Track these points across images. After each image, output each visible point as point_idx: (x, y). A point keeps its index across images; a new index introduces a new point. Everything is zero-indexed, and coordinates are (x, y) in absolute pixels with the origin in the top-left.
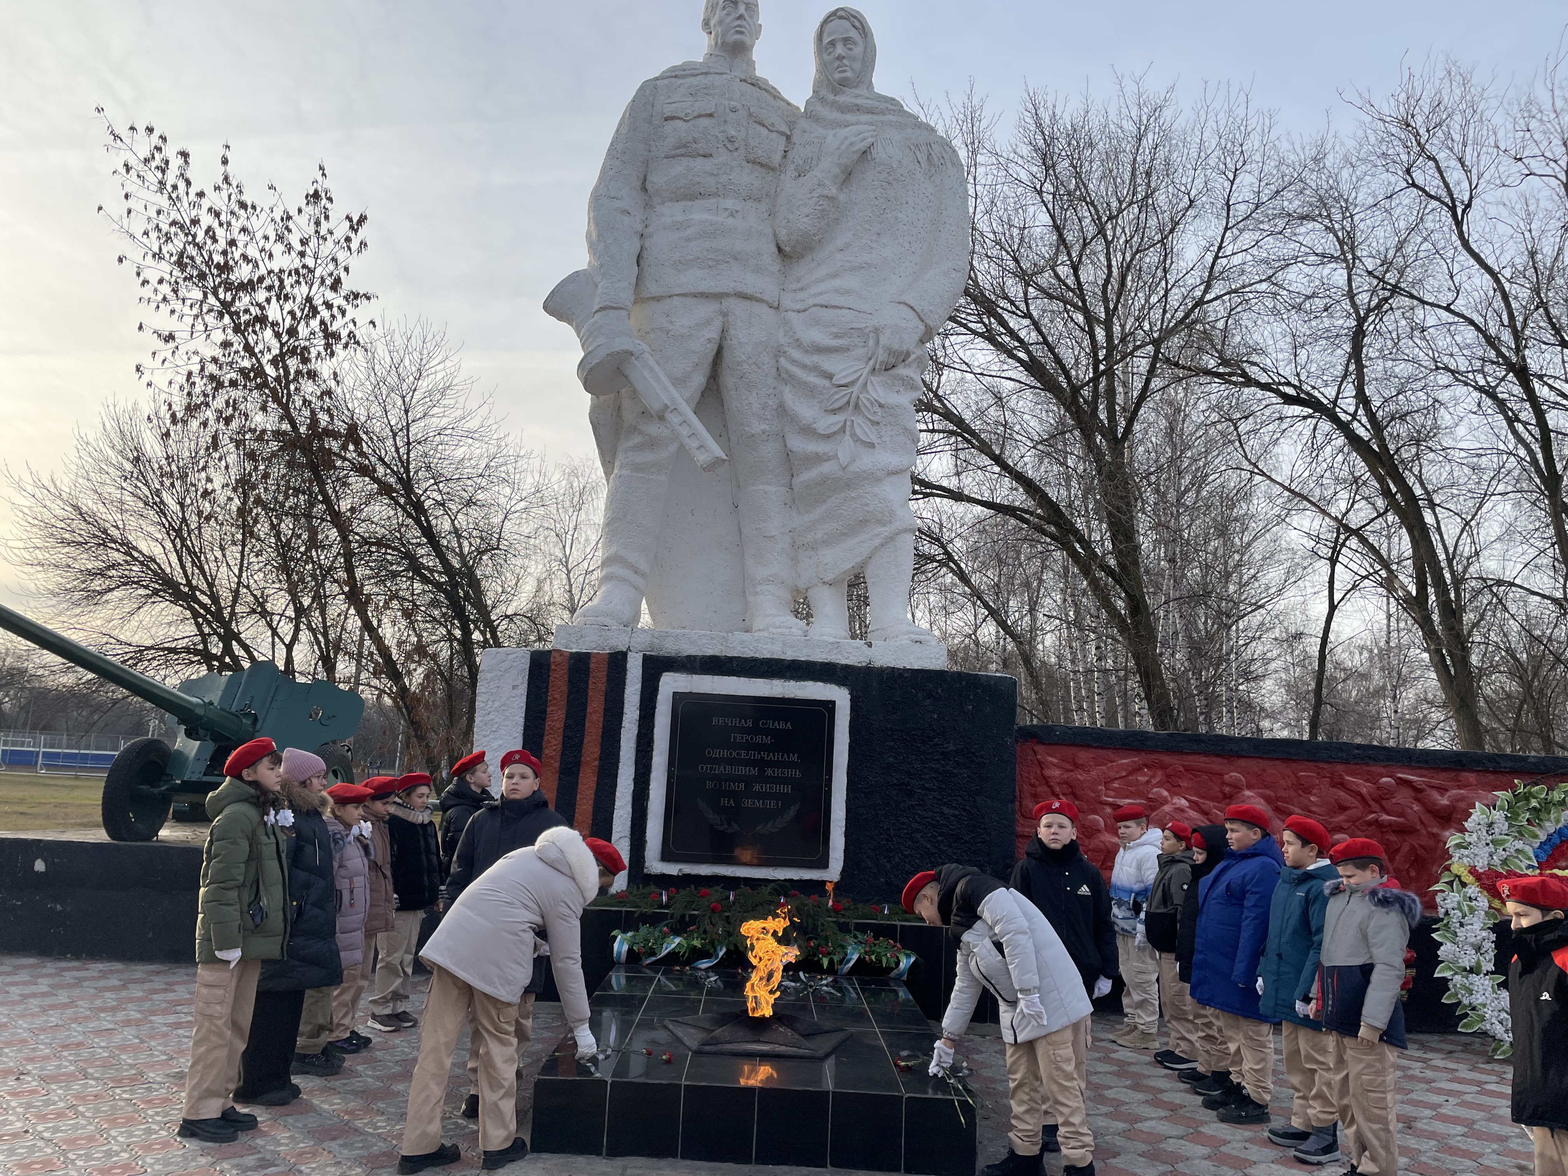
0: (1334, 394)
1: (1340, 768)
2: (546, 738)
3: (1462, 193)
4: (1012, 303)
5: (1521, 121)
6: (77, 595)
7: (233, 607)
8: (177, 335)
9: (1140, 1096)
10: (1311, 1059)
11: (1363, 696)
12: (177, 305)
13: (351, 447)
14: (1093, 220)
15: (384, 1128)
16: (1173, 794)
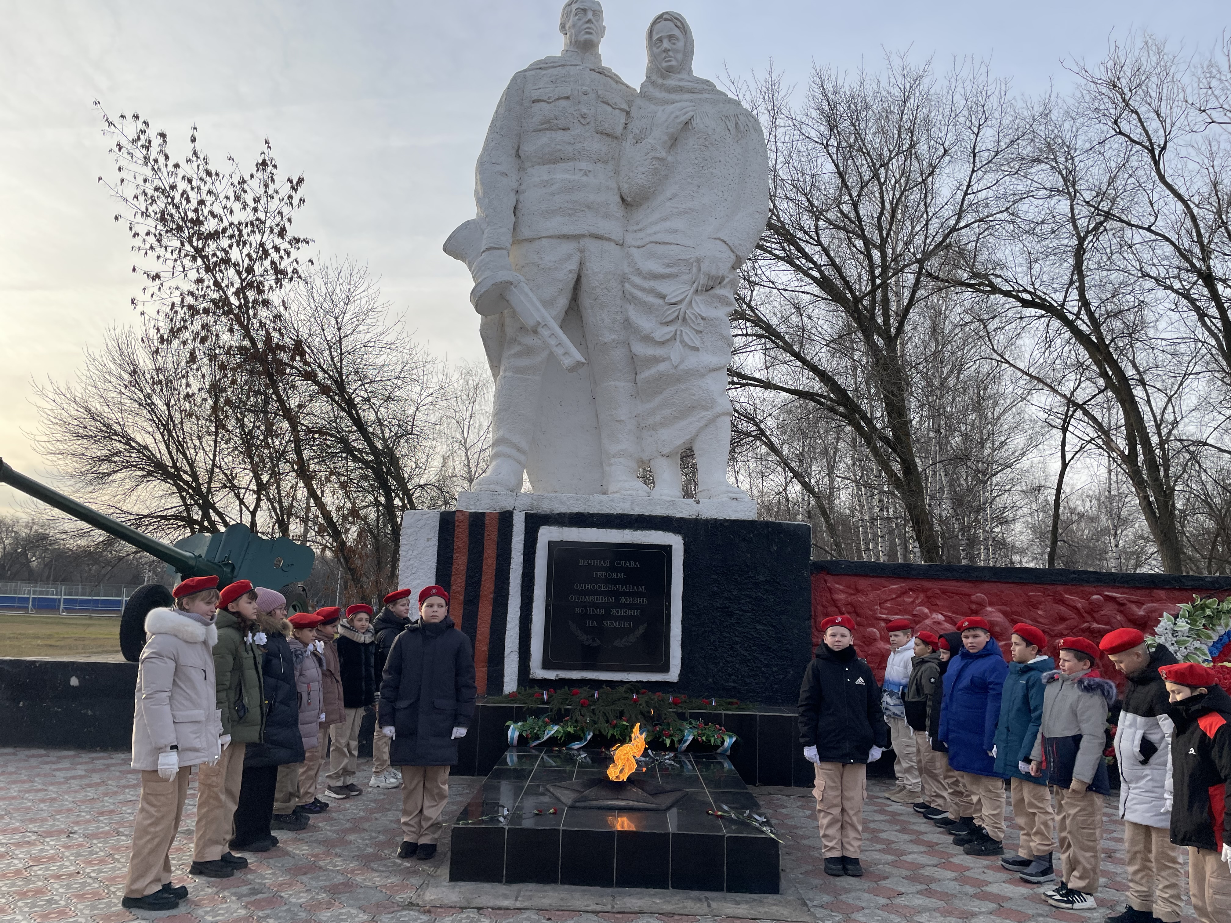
0: (1061, 298)
1: (1060, 588)
2: (453, 578)
3: (1159, 139)
4: (806, 232)
5: (1204, 81)
6: (90, 477)
7: (209, 483)
8: (162, 275)
9: (906, 837)
10: (1031, 805)
11: (1094, 534)
12: (161, 251)
13: (298, 358)
14: (869, 166)
15: (342, 866)
16: (932, 611)
